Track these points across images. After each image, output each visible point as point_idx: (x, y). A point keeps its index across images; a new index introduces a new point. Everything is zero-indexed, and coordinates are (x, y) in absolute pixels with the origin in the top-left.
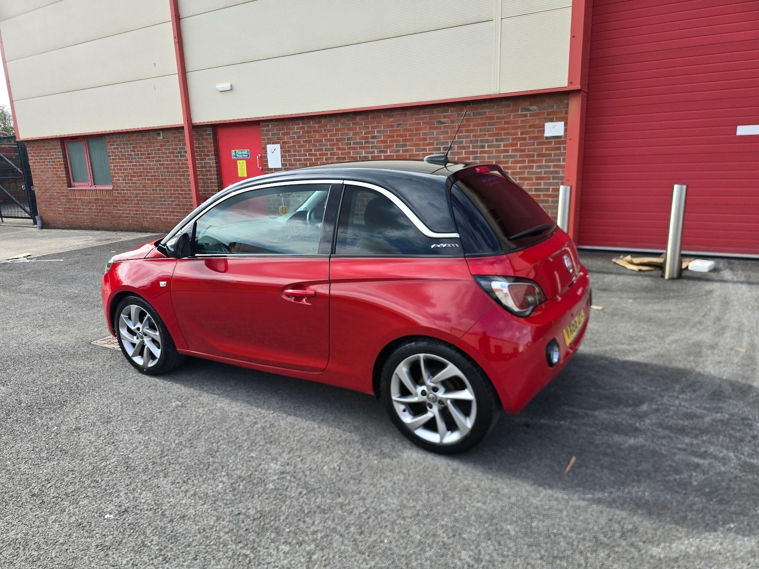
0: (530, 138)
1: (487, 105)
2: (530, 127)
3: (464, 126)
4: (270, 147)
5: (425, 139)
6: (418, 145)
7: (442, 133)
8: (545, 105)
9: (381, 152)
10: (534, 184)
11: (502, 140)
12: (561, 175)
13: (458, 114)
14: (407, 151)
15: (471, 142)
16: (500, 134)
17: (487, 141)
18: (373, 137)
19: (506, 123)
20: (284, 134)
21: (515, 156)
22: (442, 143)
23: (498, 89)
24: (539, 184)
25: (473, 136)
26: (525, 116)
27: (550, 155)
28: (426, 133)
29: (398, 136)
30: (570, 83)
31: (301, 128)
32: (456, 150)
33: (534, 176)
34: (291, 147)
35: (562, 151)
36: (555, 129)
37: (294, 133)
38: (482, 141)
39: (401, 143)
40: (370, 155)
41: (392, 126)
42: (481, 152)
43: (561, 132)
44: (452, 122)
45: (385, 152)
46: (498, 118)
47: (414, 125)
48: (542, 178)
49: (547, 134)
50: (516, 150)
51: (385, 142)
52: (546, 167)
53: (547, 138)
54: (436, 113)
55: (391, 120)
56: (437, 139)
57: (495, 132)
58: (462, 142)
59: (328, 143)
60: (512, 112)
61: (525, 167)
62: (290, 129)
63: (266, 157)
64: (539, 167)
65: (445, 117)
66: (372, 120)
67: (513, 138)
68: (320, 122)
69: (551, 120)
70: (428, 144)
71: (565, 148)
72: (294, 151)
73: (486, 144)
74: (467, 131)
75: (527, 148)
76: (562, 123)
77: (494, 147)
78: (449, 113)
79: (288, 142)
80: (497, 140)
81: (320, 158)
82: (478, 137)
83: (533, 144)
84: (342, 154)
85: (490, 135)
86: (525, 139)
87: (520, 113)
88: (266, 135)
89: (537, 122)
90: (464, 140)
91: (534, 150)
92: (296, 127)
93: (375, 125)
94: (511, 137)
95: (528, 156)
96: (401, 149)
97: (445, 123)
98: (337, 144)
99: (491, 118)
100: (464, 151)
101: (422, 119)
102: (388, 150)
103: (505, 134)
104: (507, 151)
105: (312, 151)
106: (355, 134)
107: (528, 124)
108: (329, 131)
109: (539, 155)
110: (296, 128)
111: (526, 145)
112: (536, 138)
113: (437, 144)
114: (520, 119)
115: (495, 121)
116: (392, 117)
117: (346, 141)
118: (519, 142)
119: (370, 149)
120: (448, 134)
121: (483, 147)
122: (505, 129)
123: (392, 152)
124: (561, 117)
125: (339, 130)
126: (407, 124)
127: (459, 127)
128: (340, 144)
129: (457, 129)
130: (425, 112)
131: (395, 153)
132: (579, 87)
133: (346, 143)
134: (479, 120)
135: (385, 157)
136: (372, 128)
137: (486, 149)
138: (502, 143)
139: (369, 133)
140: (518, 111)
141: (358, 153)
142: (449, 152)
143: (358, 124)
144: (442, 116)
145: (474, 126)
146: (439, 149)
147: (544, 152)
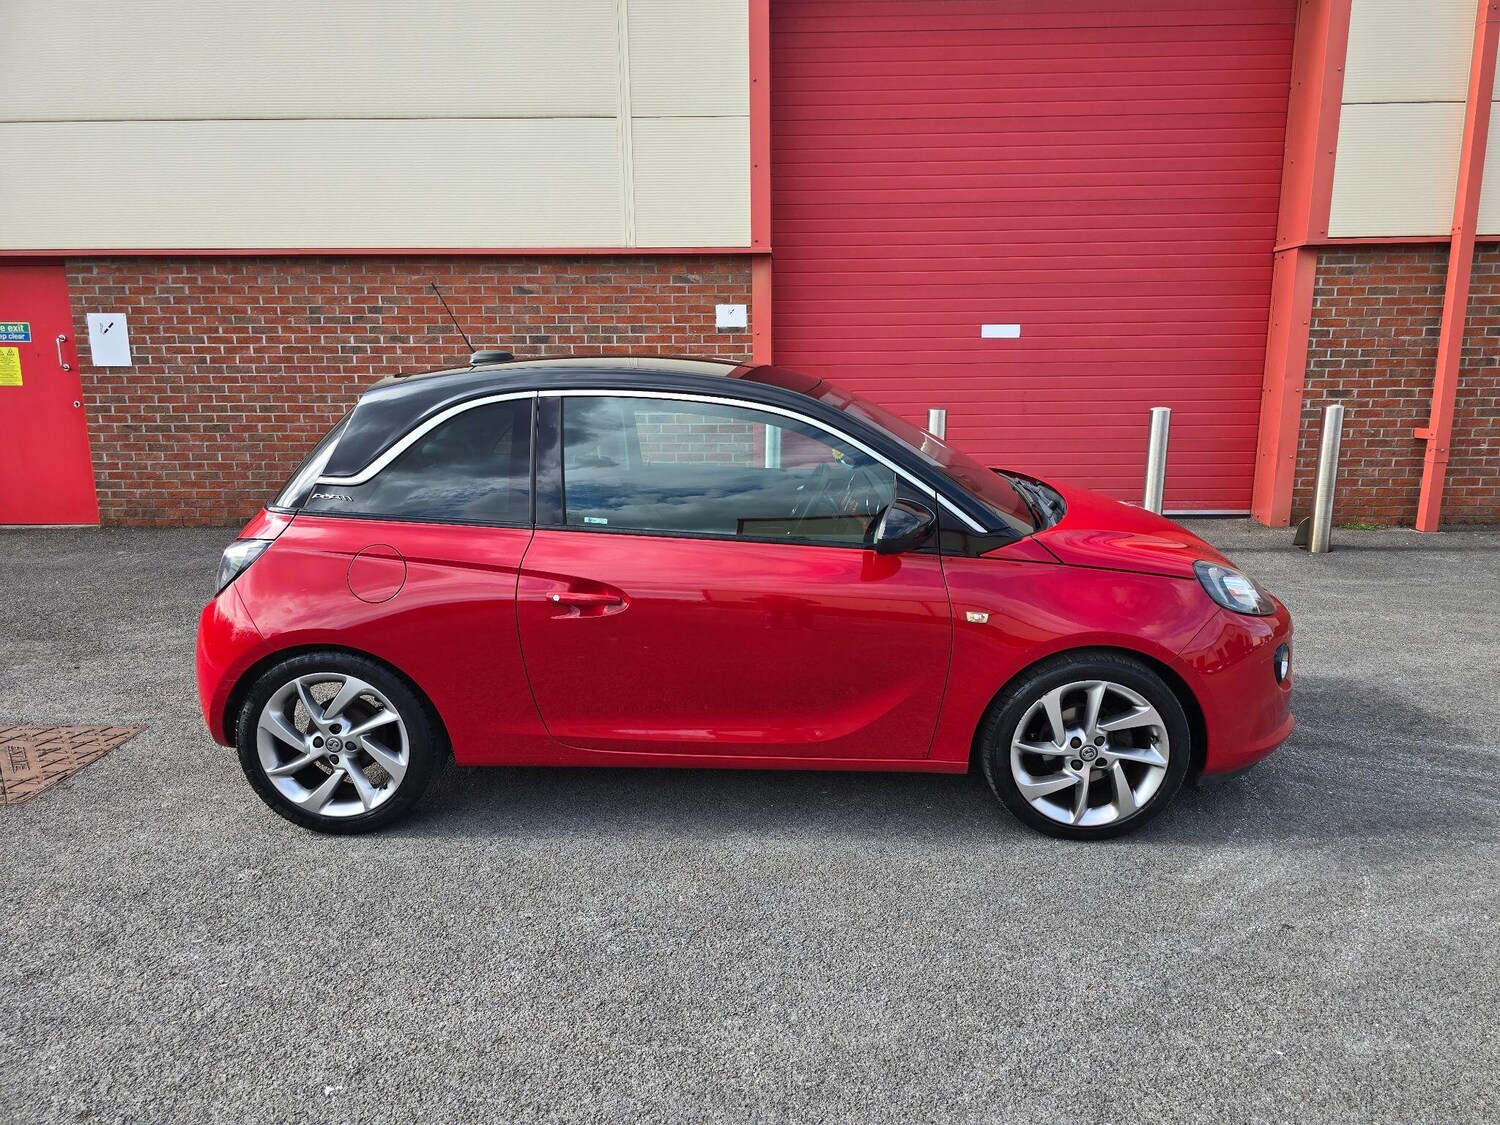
0: (692, 329)
1: (611, 265)
2: (691, 309)
3: (570, 300)
4: (95, 321)
5: (492, 320)
6: (479, 330)
7: (528, 310)
8: (714, 273)
9: (395, 339)
11: (642, 330)
14: (453, 340)
15: (586, 330)
16: (639, 320)
17: (615, 330)
18: (375, 310)
19: (648, 299)
20: (137, 291)
22: (528, 330)
23: (633, 240)
25: (588, 318)
26: (682, 290)
28: (493, 308)
29: (431, 310)
30: (755, 241)
31: (185, 281)
32: (557, 345)
34: (159, 320)
35: (746, 353)
36: (730, 315)
37: (168, 290)
38: (605, 330)
39: (440, 324)
40: (368, 346)
41: (418, 290)
43: (742, 323)
44: (546, 291)
45: (406, 340)
46: (632, 290)
47: (466, 290)
49: (720, 323)
50: (670, 349)
51: (404, 320)
53: (720, 330)
54: (511, 272)
55: (416, 277)
56: (517, 321)
57: (628, 314)
58: (567, 330)
59: (262, 317)
60: (657, 282)
62: (154, 281)
63: (86, 341)
65: (530, 280)
66: (370, 274)
67: (662, 328)
68: (235, 271)
69: (726, 301)
70: (499, 330)
71: (750, 350)
72: (166, 330)
73: (614, 336)
74: (577, 310)
75: (687, 344)
76: (741, 309)
77: (630, 342)
78: (539, 274)
79: (152, 310)
80: (634, 330)
81: (242, 348)
82: (598, 322)
83: (697, 340)
84: (297, 340)
85: (620, 320)
86: (683, 329)
87: (671, 284)
88: (83, 291)
89: (702, 303)
90: (572, 325)
92: (170, 277)
93: (379, 284)
94: (658, 325)
96: (441, 335)
97: (532, 292)
98: (284, 320)
99: (623, 290)
100: (572, 346)
101: (483, 280)
102: (411, 337)
103: (648, 319)
105: (217, 331)
106: (331, 301)
108: (262, 290)
110: (171, 280)
112: (701, 329)
113: (518, 331)
114: (672, 295)
115: (628, 294)
116: (417, 272)
117: (308, 315)
118: (673, 335)
119: (368, 334)
120: (539, 312)
121: (609, 340)
122: (647, 310)
123: (419, 342)
124: (740, 297)
125: (289, 290)
126: (451, 288)
127: (560, 300)
128: (292, 320)
129: (556, 304)
130: (489, 269)
131: (426, 343)
132: (769, 250)
133: (306, 318)
134: (599, 291)
135: (405, 350)
136: (371, 290)
137: (615, 345)
138: (644, 335)
139: (364, 300)
140: (668, 282)
141: (338, 340)
142: (543, 346)
143: (334, 281)
144: (525, 278)
145: (589, 300)
146: (523, 340)
147: (717, 353)
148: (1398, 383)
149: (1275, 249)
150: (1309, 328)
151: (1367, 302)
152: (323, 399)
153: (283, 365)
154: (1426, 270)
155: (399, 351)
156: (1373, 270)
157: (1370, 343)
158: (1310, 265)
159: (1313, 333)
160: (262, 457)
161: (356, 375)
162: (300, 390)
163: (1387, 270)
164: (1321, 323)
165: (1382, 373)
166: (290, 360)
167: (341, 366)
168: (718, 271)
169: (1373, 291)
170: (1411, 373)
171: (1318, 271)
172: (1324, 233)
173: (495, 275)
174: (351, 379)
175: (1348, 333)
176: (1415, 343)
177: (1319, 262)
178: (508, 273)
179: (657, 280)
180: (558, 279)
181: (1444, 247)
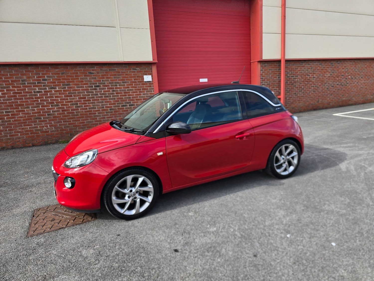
0: (138, 82)
1: (116, 66)
2: (138, 77)
3: (105, 75)
5: (82, 81)
6: (79, 84)
7: (93, 78)
8: (142, 68)
9: (52, 88)
11: (125, 82)
13: (101, 69)
14: (71, 88)
15: (110, 83)
16: (124, 80)
17: (118, 83)
18: (44, 80)
19: (126, 75)
21: (132, 90)
22: (93, 84)
23: (123, 59)
25: (110, 80)
26: (135, 72)
27: (147, 89)
28: (82, 78)
29: (63, 79)
30: (153, 60)
32: (102, 87)
33: (142, 98)
35: (152, 87)
36: (148, 78)
38: (115, 83)
39: (66, 83)
40: (43, 90)
41: (59, 74)
42: (116, 88)
43: (151, 80)
44: (98, 73)
45: (55, 88)
46: (122, 72)
47: (74, 73)
49: (145, 80)
50: (133, 87)
51: (54, 82)
52: (147, 94)
53: (145, 82)
54: (87, 68)
55: (57, 70)
56: (90, 81)
57: (121, 79)
58: (105, 83)
61: (138, 95)
64: (144, 94)
65: (93, 70)
66: (42, 69)
69: (146, 75)
70: (85, 84)
73: (118, 84)
74: (107, 78)
76: (150, 76)
77: (122, 86)
78: (95, 69)
80: (123, 83)
82: (113, 81)
83: (140, 85)
84: (18, 90)
85: (119, 80)
86: (136, 82)
87: (132, 71)
89: (140, 75)
90: (106, 82)
91: (141, 87)
93: (45, 72)
94: (129, 81)
95: (138, 90)
96: (66, 87)
97: (94, 73)
98: (12, 84)
99: (119, 72)
100: (106, 87)
101: (79, 71)
102: (57, 87)
103: (127, 80)
104: (128, 87)
106: (29, 77)
107: (136, 76)
108: (3, 75)
109: (143, 89)
111: (137, 85)
112: (140, 82)
113: (90, 84)
114: (132, 73)
116: (57, 68)
117: (21, 82)
118: (133, 84)
119: (43, 87)
120: (96, 79)
121: (116, 86)
122: (126, 77)
123: (60, 89)
124: (149, 74)
125: (14, 75)
126: (69, 73)
127: (102, 75)
128: (15, 84)
129: (101, 77)
130: (80, 67)
131: (62, 89)
132: (157, 62)
133: (20, 83)
134: (113, 73)
135: (55, 91)
136: (42, 74)
137: (118, 87)
138: (126, 84)
139: (40, 77)
140: (131, 70)
141: (32, 89)
142: (98, 88)
143: (30, 71)
144: (91, 70)
145: (110, 75)
146: (92, 87)
147: (145, 88)
148: (274, 88)
149: (251, 62)
150: (260, 77)
151: (268, 72)
152: (29, 108)
153: (13, 98)
154: (276, 65)
155: (53, 92)
156: (269, 66)
157: (270, 80)
158: (259, 65)
159: (261, 78)
160: (7, 127)
161: (39, 100)
162: (20, 105)
163: (271, 66)
164: (262, 76)
165: (272, 86)
166: (15, 96)
167: (34, 97)
169: (269, 70)
170: (276, 86)
171: (261, 66)
172: (262, 58)
173: (82, 69)
174: (38, 101)
175: (266, 78)
176: (276, 80)
177: (261, 64)
178: (86, 68)
179: (128, 70)
180: (101, 70)
181: (279, 61)
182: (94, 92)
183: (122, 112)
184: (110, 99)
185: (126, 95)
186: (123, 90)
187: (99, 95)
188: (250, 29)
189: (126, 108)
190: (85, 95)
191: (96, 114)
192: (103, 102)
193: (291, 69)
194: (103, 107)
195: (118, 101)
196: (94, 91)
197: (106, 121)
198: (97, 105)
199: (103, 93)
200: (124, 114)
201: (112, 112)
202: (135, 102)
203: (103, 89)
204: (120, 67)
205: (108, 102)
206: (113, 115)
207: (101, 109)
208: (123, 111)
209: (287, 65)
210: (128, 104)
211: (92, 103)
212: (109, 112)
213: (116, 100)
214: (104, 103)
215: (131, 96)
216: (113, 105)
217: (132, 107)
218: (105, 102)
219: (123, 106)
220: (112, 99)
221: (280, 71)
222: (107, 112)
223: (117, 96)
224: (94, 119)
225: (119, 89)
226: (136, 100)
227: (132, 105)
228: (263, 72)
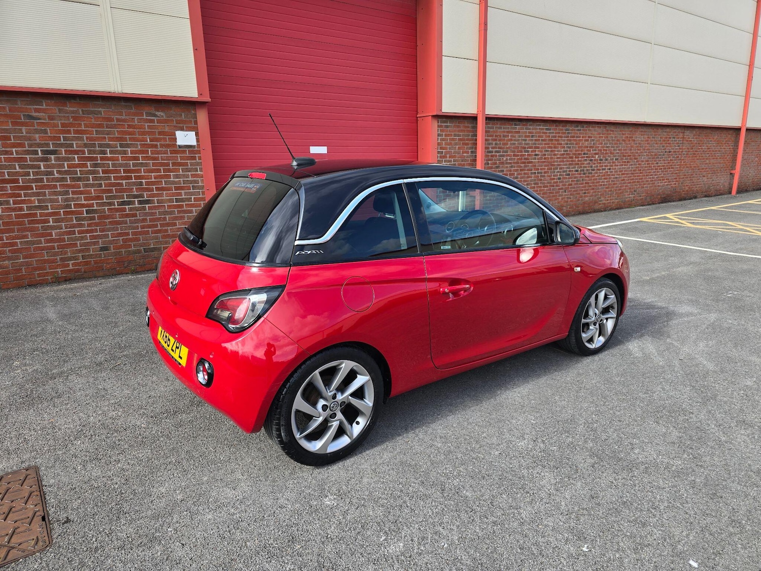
0: (162, 146)
1: (101, 103)
2: (160, 133)
3: (71, 125)
7: (36, 131)
8: (172, 112)
10: (173, 195)
11: (128, 146)
12: (200, 184)
13: (59, 109)
15: (86, 145)
16: (125, 139)
17: (108, 146)
19: (129, 127)
21: (146, 165)
22: (39, 145)
23: (120, 87)
24: (180, 194)
25: (87, 138)
26: (152, 121)
27: (186, 164)
28: (7, 129)
30: (200, 94)
32: (64, 155)
33: (173, 186)
35: (198, 161)
36: (186, 138)
38: (100, 146)
42: (102, 159)
43: (194, 143)
46: (118, 120)
48: (182, 188)
49: (179, 142)
50: (148, 158)
52: (184, 176)
53: (180, 147)
54: (20, 103)
56: (29, 139)
57: (117, 135)
58: (71, 146)
60: (135, 115)
61: (161, 177)
64: (177, 176)
65: (37, 110)
67: (141, 145)
69: (182, 129)
70: (14, 146)
71: (200, 158)
73: (108, 150)
74: (76, 132)
75: (160, 155)
76: (194, 133)
77: (120, 154)
78: (44, 107)
80: (121, 146)
82: (95, 140)
83: (166, 153)
85: (111, 139)
86: (156, 146)
87: (145, 117)
89: (167, 130)
90: (74, 142)
91: (168, 159)
94: (138, 143)
95: (162, 165)
97: (39, 119)
99: (111, 120)
100: (76, 156)
103: (131, 139)
104: (137, 159)
109: (174, 164)
111: (158, 153)
112: (168, 146)
113: (30, 146)
114: (146, 124)
115: (115, 122)
118: (149, 150)
120: (47, 133)
121: (104, 153)
122: (130, 133)
124: (191, 127)
127: (63, 125)
129: (60, 128)
132: (209, 100)
134: (93, 120)
137: (109, 155)
138: (129, 150)
140: (143, 115)
142: (53, 157)
144: (32, 108)
145: (86, 126)
146: (36, 153)
147: (179, 161)
149: (418, 116)
150: (437, 150)
151: (453, 139)
154: (468, 127)
156: (454, 126)
157: (455, 156)
158: (435, 124)
159: (438, 152)
163: (459, 127)
164: (441, 148)
168: (174, 111)
169: (455, 135)
171: (439, 126)
172: (441, 110)
173: (6, 106)
175: (449, 152)
176: (468, 157)
177: (438, 123)
178: (17, 104)
179: (135, 114)
180: (60, 111)
181: (474, 118)
182: (42, 167)
183: (120, 218)
184: (86, 186)
185: (130, 178)
186: (121, 165)
187: (56, 175)
188: (416, 46)
189: (131, 209)
190: (17, 172)
191: (49, 222)
192: (67, 193)
193: (496, 136)
194: (69, 206)
195: (110, 191)
196: (42, 164)
197: (78, 240)
198: (51, 201)
199: (66, 169)
200: (126, 223)
201: (93, 218)
202: (154, 195)
203: (67, 159)
204: (113, 108)
205: (81, 193)
206: (97, 224)
207: (62, 211)
208: (122, 216)
209: (488, 128)
210: (136, 200)
211: (38, 194)
212: (85, 218)
213: (103, 188)
214: (71, 196)
215: (143, 181)
216: (95, 202)
217: (147, 206)
218: (73, 193)
219: (123, 203)
220: (93, 185)
221: (476, 140)
222: (77, 219)
223: (107, 180)
224: (42, 235)
225: (110, 162)
226: (157, 189)
227: (147, 202)
228: (442, 140)
